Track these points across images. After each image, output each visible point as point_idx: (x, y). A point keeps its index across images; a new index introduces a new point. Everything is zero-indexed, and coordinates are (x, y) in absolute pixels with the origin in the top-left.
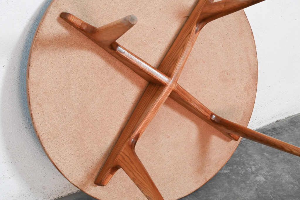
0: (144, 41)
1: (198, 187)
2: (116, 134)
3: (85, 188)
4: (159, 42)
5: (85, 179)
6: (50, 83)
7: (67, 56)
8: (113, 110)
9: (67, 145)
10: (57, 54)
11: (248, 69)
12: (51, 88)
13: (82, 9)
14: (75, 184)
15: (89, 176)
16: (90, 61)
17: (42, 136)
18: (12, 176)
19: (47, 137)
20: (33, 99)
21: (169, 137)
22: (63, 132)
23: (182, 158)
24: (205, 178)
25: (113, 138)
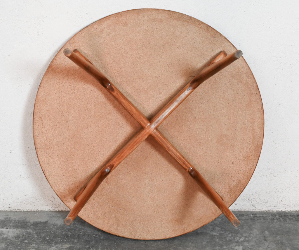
0: (146, 89)
1: (175, 235)
2: (102, 162)
3: (65, 200)
4: (160, 93)
5: (66, 192)
6: (53, 104)
7: (72, 85)
8: (104, 141)
9: (57, 159)
10: (64, 82)
11: (251, 140)
12: (54, 108)
13: (94, 50)
14: (57, 194)
15: (71, 191)
16: (92, 94)
17: (38, 145)
18: (27, 178)
19: (41, 147)
20: (37, 113)
21: (153, 179)
22: (56, 147)
23: (162, 203)
24: (184, 230)
25: (99, 165)
